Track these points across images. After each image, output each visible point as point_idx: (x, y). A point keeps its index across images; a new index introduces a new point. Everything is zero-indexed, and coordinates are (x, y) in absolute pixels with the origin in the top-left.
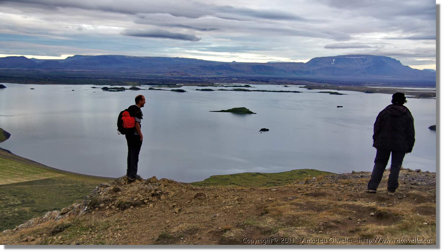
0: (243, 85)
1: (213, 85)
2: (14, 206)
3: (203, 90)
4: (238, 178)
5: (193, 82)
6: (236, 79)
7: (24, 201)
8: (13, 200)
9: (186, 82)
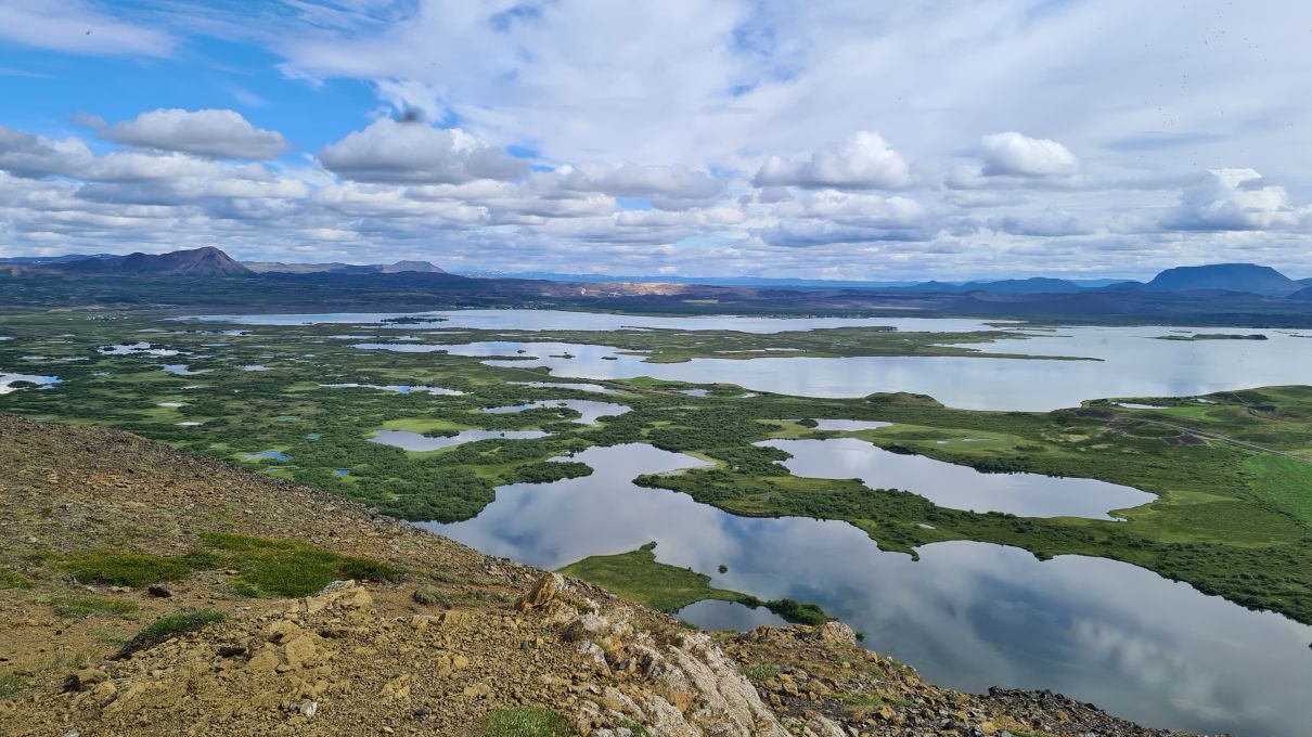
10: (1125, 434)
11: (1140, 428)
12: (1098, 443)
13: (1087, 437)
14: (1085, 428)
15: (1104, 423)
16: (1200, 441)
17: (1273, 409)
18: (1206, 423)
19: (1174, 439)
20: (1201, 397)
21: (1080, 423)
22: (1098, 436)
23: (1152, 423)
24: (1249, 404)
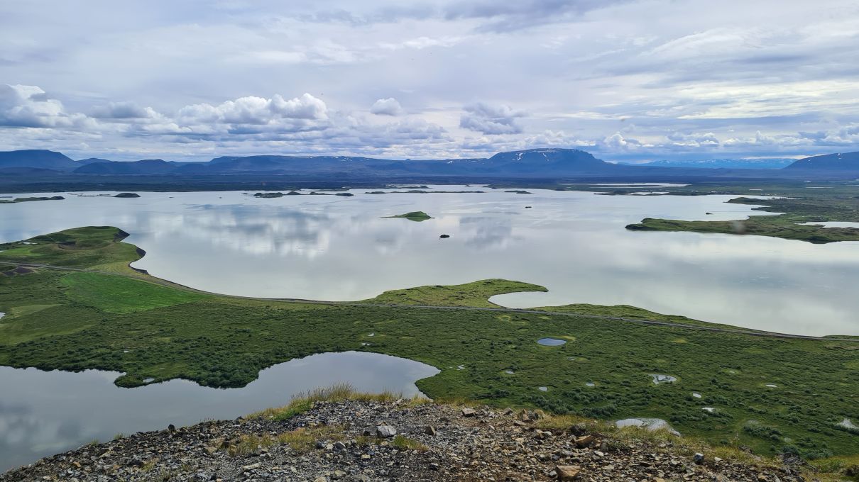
0: (419, 186)
1: (384, 187)
2: (151, 336)
3: (373, 193)
4: (416, 292)
5: (362, 184)
6: (411, 179)
7: (163, 330)
8: (150, 330)
9: (354, 184)
16: (29, 271)
17: (74, 243)
18: (32, 258)
19: (10, 272)
20: (26, 241)
24: (58, 242)
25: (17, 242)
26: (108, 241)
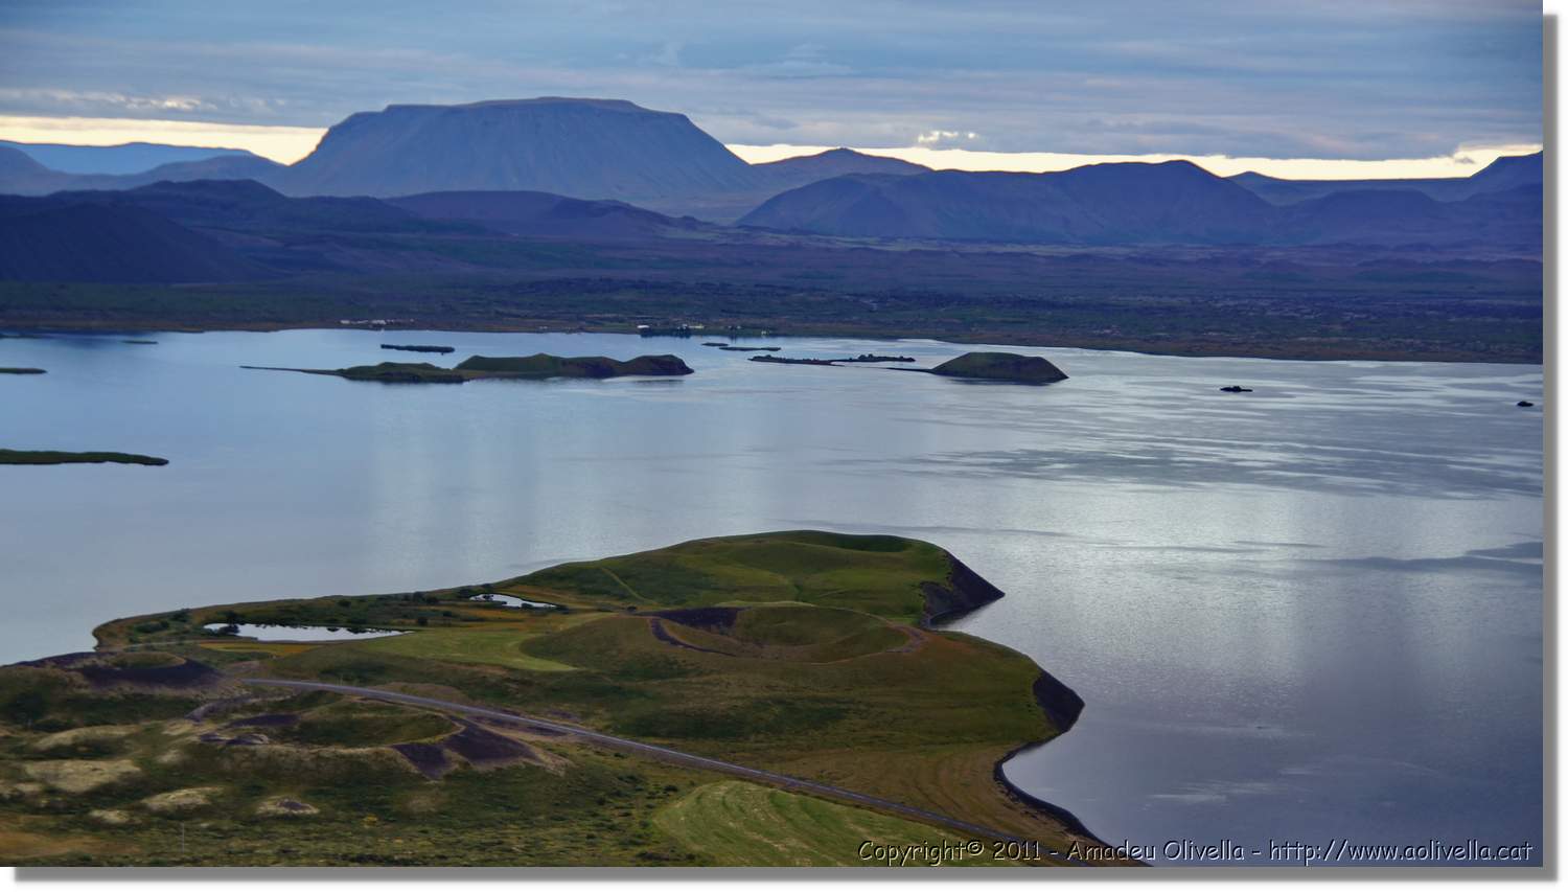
10: (263, 745)
11: (311, 715)
12: (169, 789)
13: (126, 766)
14: (119, 731)
15: (183, 709)
16: (512, 749)
17: (726, 617)
18: (526, 681)
19: (428, 748)
20: (506, 587)
21: (98, 712)
22: (169, 757)
23: (354, 692)
24: (655, 606)
25: (465, 593)
26: (895, 623)
